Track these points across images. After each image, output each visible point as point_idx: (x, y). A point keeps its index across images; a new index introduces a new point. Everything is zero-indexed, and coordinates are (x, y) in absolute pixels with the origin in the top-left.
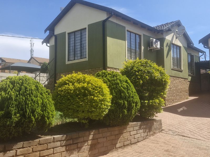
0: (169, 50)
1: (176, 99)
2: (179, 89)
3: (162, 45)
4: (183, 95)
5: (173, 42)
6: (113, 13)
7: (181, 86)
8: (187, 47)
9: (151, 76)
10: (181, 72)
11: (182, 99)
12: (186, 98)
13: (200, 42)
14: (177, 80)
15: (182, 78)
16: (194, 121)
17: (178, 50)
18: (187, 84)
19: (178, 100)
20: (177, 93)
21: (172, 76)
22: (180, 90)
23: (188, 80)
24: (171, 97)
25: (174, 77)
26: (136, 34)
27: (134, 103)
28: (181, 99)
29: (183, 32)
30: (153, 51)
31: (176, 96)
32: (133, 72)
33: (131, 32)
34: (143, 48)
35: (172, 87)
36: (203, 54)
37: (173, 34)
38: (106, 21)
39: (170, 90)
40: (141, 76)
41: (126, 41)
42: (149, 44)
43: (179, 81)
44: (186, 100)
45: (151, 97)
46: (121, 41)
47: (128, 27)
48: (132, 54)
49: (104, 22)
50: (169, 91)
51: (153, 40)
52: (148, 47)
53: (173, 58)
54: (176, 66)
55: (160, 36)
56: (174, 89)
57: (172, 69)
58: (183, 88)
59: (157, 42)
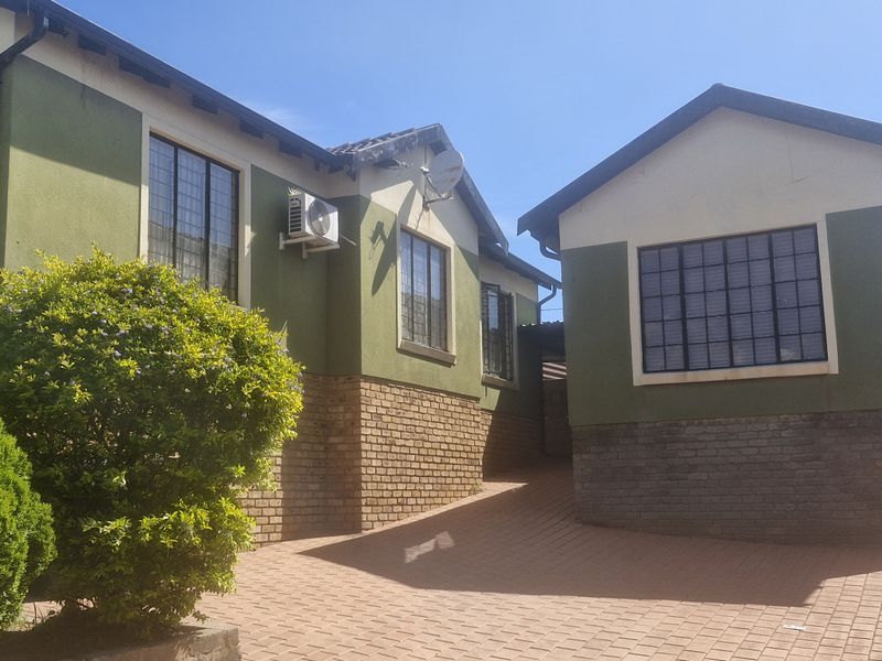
1: (417, 494)
2: (436, 445)
3: (349, 227)
4: (452, 474)
5: (412, 223)
6: (46, 22)
8: (476, 253)
10: (449, 364)
11: (449, 494)
12: (468, 487)
14: (426, 404)
15: (450, 394)
17: (432, 262)
18: (474, 424)
19: (428, 501)
20: (424, 466)
22: (440, 453)
23: (480, 406)
24: (390, 487)
25: (408, 385)
26: (208, 160)
28: (442, 494)
29: (453, 179)
30: (309, 254)
31: (416, 479)
33: (177, 146)
34: (248, 234)
35: (398, 434)
36: (552, 292)
37: (409, 184)
38: (11, 62)
39: (386, 448)
41: (145, 190)
42: (281, 218)
43: (436, 406)
44: (469, 500)
46: (106, 184)
47: (157, 117)
50: (383, 456)
51: (301, 200)
52: (281, 234)
53: (410, 300)
54: (424, 335)
55: (343, 189)
56: (410, 443)
57: (400, 351)
58: (456, 441)
59: (325, 213)
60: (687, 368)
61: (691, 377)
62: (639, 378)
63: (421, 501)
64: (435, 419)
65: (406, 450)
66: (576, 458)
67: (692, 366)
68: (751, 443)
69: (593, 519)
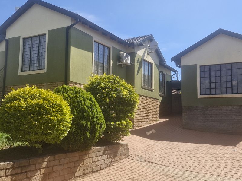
0: (140, 67)
1: (145, 121)
2: (149, 110)
3: (132, 60)
4: (152, 117)
5: (145, 59)
6: (79, 20)
7: (151, 107)
8: (159, 64)
9: (119, 94)
10: (152, 91)
11: (152, 121)
12: (156, 120)
13: (173, 59)
14: (147, 100)
15: (152, 98)
16: (162, 145)
18: (157, 105)
20: (147, 114)
21: (142, 95)
22: (150, 112)
23: (158, 101)
24: (140, 119)
25: (144, 96)
26: (104, 46)
27: (98, 124)
28: (150, 121)
29: (155, 48)
30: (123, 66)
31: (145, 118)
32: (98, 89)
33: (99, 43)
34: (112, 62)
35: (141, 107)
36: (175, 73)
37: (145, 49)
38: (71, 28)
39: (139, 110)
40: (108, 94)
41: (93, 53)
42: (119, 58)
43: (149, 101)
44: (156, 123)
45: (118, 119)
46: (87, 52)
47: (96, 38)
48: (100, 68)
49: (68, 29)
50: (139, 112)
51: (123, 54)
52: (118, 62)
53: (144, 76)
54: (147, 84)
55: (131, 51)
56: (144, 109)
57: (142, 88)
58: (153, 109)
59: (127, 57)
60: (210, 94)
61: (211, 96)
62: (199, 96)
63: (146, 122)
64: (149, 104)
65: (143, 111)
66: (183, 114)
67: (212, 93)
68: (225, 112)
69: (187, 128)
